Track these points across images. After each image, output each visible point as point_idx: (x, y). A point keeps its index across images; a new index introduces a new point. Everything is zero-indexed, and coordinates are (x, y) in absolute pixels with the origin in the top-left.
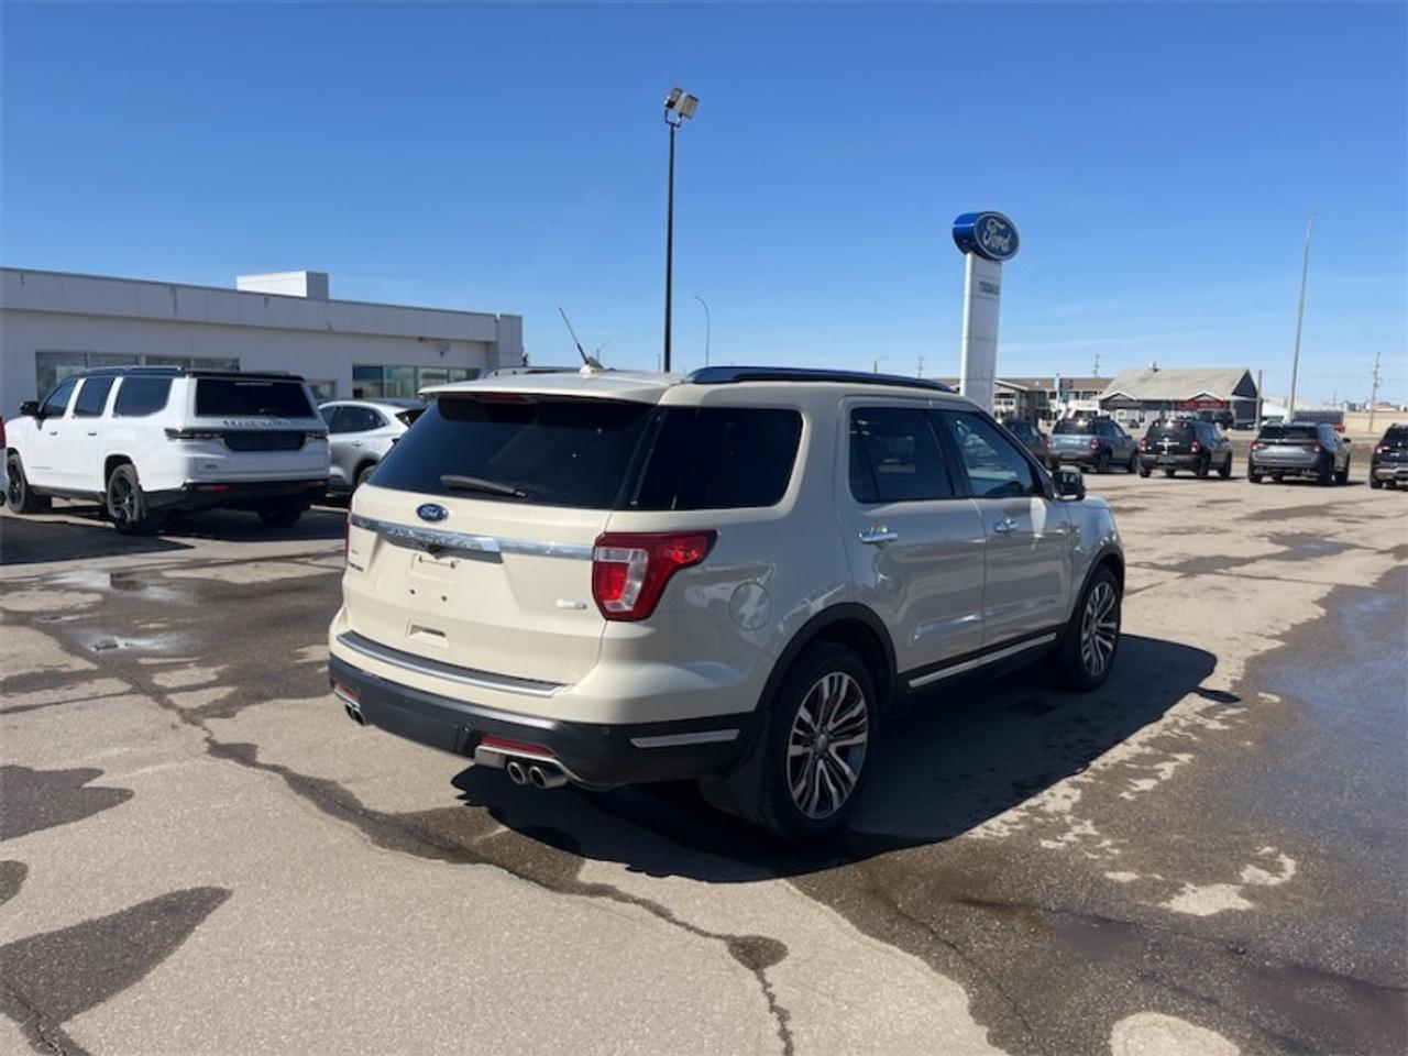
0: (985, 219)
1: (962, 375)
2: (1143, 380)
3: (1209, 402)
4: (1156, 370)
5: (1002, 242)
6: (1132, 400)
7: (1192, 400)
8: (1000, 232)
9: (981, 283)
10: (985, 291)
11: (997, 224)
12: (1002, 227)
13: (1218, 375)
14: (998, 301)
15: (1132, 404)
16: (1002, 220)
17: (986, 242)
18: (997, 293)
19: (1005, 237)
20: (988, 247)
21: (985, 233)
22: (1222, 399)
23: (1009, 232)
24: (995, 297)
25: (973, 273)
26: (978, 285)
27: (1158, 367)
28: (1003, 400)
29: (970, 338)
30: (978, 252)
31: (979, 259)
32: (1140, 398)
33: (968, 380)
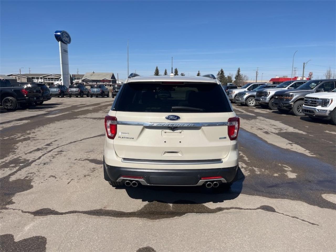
0: (63, 33)
1: (62, 74)
2: (92, 75)
3: (106, 80)
4: (94, 73)
5: (67, 39)
6: (89, 80)
7: (103, 80)
8: (66, 37)
9: (64, 49)
10: (65, 52)
11: (66, 34)
12: (67, 35)
13: (107, 74)
14: (68, 54)
15: (89, 81)
16: (67, 33)
17: (64, 39)
18: (67, 52)
19: (68, 38)
20: (64, 40)
21: (63, 37)
22: (109, 80)
23: (68, 36)
24: (67, 53)
25: (61, 47)
26: (63, 50)
27: (94, 72)
28: (56, 80)
29: (62, 64)
30: (62, 41)
31: (62, 43)
32: (91, 79)
33: (63, 75)
